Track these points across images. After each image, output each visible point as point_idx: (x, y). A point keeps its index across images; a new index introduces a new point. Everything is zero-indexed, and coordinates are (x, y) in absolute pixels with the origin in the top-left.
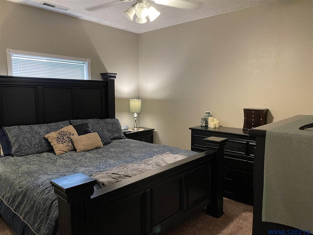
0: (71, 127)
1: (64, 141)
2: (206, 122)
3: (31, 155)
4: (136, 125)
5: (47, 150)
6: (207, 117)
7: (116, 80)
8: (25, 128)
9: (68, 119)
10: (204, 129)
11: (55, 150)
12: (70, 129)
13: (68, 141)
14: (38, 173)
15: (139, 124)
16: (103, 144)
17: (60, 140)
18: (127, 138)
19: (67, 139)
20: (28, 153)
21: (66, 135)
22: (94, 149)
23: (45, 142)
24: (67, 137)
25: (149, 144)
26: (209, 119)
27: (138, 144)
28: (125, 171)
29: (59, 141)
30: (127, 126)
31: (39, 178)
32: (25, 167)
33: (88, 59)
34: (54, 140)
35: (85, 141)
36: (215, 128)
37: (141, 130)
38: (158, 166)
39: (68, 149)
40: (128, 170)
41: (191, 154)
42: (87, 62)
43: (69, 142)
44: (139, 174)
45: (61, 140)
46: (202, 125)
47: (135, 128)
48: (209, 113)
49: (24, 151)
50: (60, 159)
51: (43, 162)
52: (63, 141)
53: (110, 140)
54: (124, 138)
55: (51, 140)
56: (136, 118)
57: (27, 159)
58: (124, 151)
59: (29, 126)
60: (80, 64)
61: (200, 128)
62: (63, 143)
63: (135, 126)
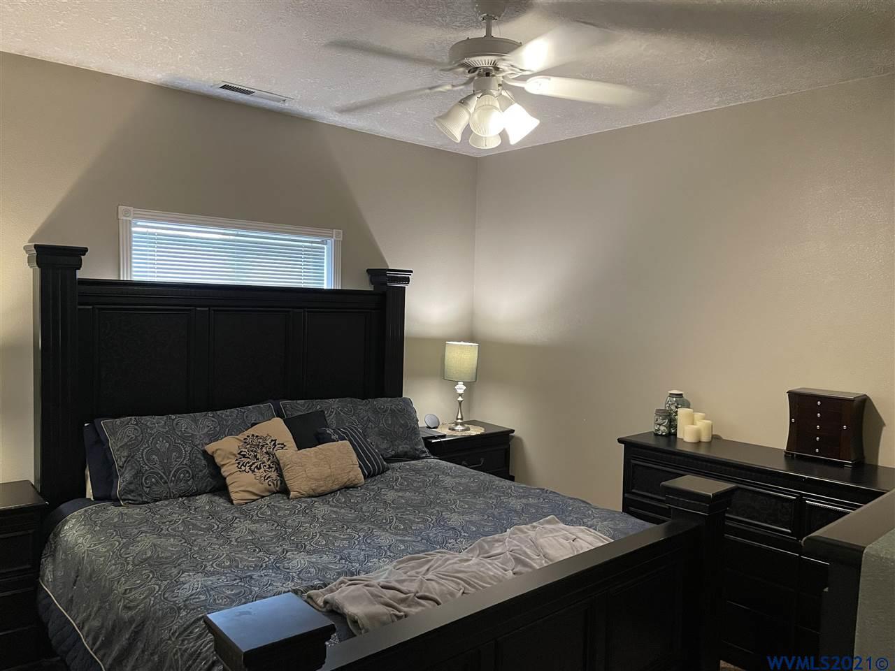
0: (278, 422)
1: (256, 464)
2: (670, 422)
3: (167, 502)
4: (459, 417)
5: (211, 488)
6: (673, 407)
7: (409, 289)
8: (156, 423)
9: (271, 398)
10: (662, 444)
11: (231, 489)
12: (276, 429)
13: (269, 465)
14: (179, 565)
15: (469, 410)
16: (364, 475)
17: (246, 460)
18: (433, 455)
19: (264, 459)
20: (158, 494)
21: (263, 446)
22: (339, 490)
23: (206, 463)
24: (267, 453)
25: (497, 480)
26: (678, 413)
27: (464, 480)
28: (422, 582)
29: (243, 465)
30: (433, 417)
31: (178, 583)
32: (145, 543)
33: (334, 230)
34: (230, 458)
35: (314, 465)
36: (699, 443)
37: (475, 431)
38: (519, 563)
39: (266, 488)
40: (429, 576)
41: (621, 525)
42: (333, 240)
43: (270, 467)
44: (462, 591)
45: (249, 460)
46: (659, 430)
47: (457, 424)
48: (681, 395)
49: (147, 490)
50: (242, 520)
51: (195, 526)
52: (253, 464)
53: (385, 463)
54: (424, 455)
55: (223, 459)
56: (460, 395)
57: (152, 515)
58: (422, 502)
59: (165, 418)
60: (314, 245)
61: (651, 442)
62: (253, 471)
63: (457, 419)
